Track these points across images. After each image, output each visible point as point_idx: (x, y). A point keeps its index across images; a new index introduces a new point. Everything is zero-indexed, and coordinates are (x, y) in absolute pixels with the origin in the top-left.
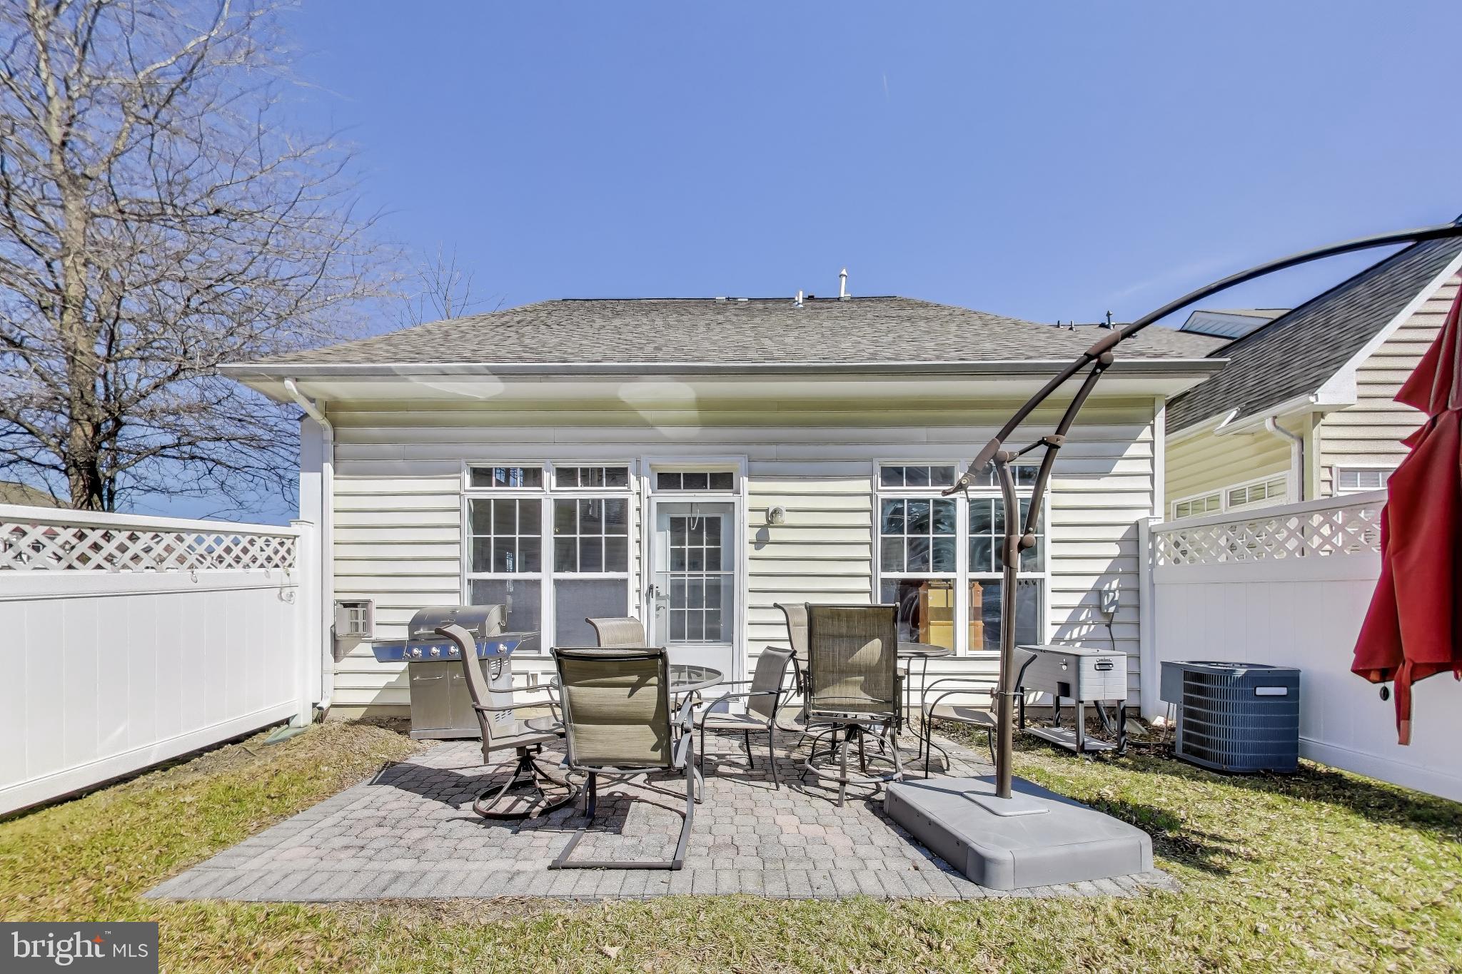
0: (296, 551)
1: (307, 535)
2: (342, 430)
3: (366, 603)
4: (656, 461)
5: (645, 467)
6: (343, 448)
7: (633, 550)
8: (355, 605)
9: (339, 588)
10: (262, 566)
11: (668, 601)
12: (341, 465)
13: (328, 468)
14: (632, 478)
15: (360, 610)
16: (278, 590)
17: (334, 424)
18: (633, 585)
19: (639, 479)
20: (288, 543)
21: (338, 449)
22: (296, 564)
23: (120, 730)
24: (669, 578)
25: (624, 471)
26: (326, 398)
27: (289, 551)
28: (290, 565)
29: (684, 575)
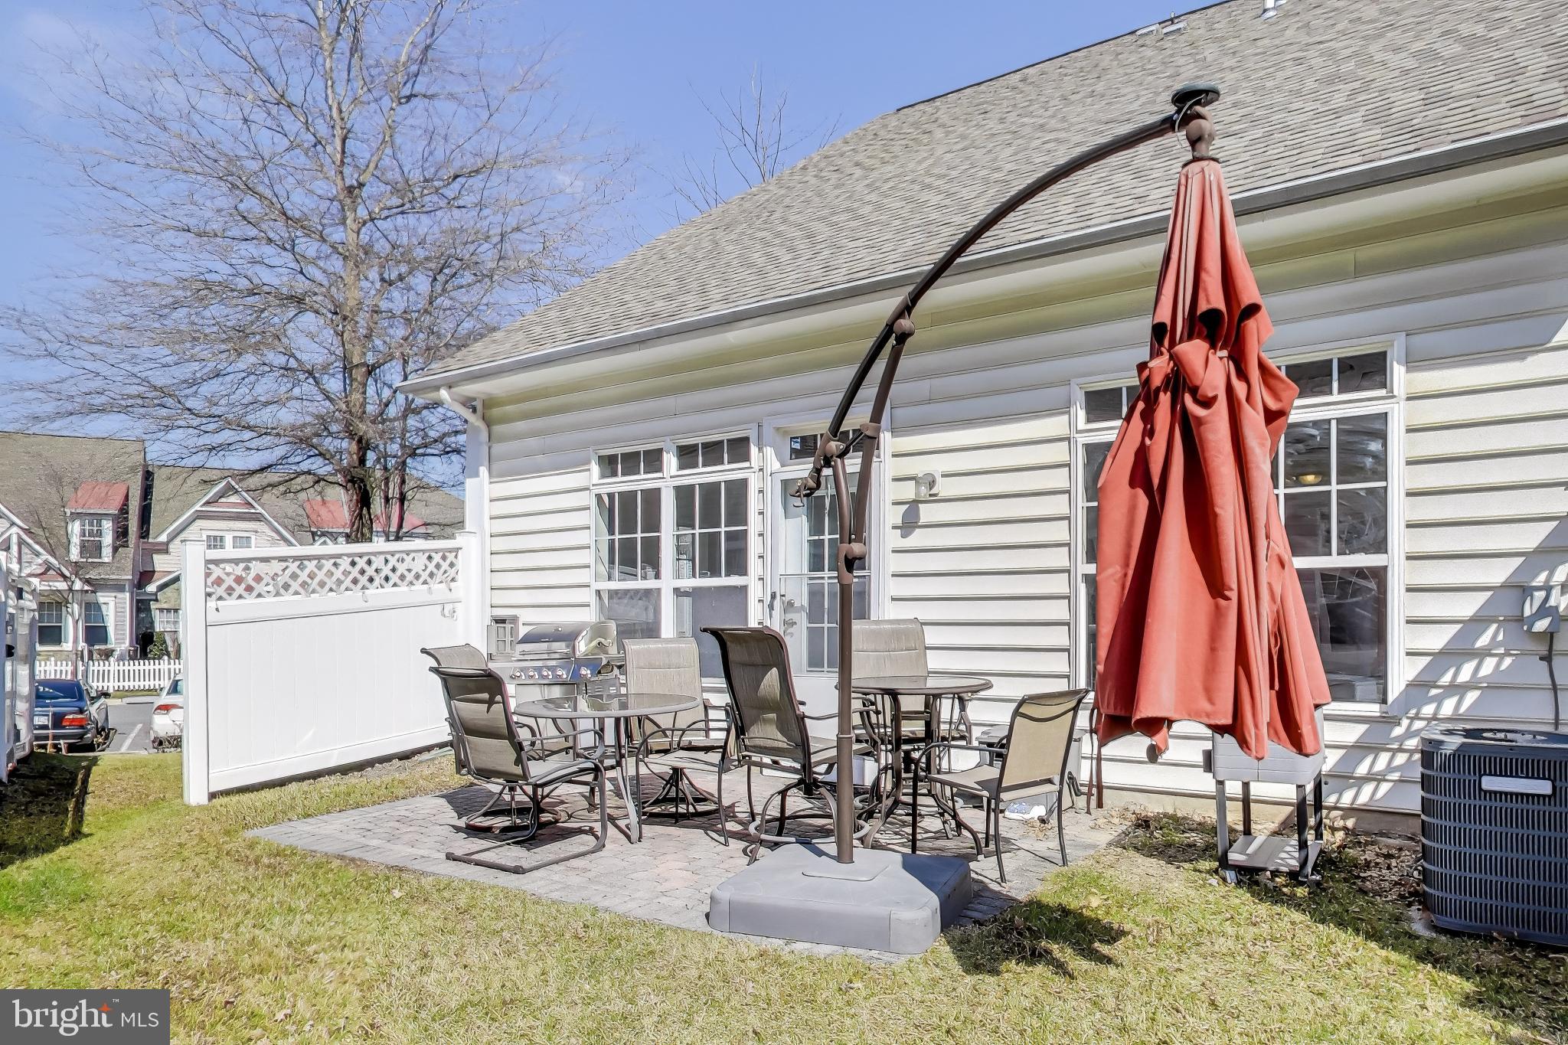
0: (460, 564)
1: (470, 546)
2: (497, 429)
3: (514, 619)
4: (782, 422)
5: (768, 431)
6: (498, 448)
7: (754, 546)
8: (503, 621)
9: (495, 602)
10: (425, 582)
11: (804, 615)
12: (495, 466)
13: (483, 471)
14: (754, 450)
15: (508, 626)
16: (439, 608)
17: (489, 423)
18: (755, 592)
19: (761, 450)
20: (451, 557)
21: (493, 451)
22: (459, 577)
23: (311, 733)
24: (806, 581)
25: (746, 440)
26: (483, 397)
27: (452, 565)
28: (453, 580)
29: (823, 578)
